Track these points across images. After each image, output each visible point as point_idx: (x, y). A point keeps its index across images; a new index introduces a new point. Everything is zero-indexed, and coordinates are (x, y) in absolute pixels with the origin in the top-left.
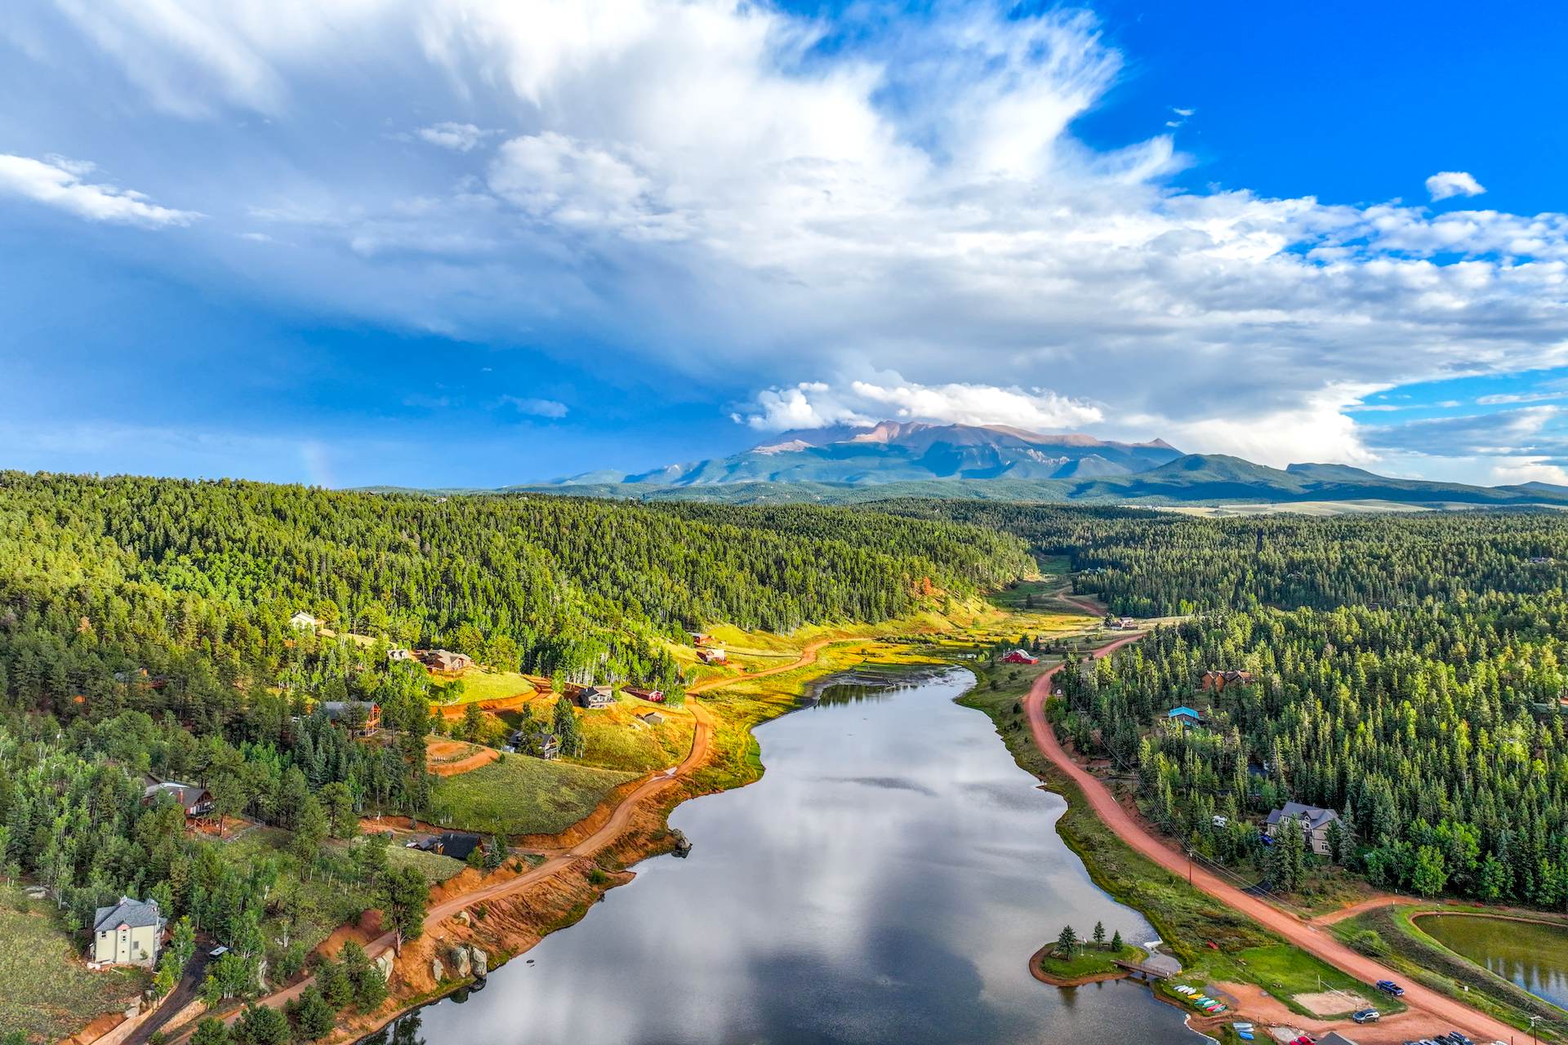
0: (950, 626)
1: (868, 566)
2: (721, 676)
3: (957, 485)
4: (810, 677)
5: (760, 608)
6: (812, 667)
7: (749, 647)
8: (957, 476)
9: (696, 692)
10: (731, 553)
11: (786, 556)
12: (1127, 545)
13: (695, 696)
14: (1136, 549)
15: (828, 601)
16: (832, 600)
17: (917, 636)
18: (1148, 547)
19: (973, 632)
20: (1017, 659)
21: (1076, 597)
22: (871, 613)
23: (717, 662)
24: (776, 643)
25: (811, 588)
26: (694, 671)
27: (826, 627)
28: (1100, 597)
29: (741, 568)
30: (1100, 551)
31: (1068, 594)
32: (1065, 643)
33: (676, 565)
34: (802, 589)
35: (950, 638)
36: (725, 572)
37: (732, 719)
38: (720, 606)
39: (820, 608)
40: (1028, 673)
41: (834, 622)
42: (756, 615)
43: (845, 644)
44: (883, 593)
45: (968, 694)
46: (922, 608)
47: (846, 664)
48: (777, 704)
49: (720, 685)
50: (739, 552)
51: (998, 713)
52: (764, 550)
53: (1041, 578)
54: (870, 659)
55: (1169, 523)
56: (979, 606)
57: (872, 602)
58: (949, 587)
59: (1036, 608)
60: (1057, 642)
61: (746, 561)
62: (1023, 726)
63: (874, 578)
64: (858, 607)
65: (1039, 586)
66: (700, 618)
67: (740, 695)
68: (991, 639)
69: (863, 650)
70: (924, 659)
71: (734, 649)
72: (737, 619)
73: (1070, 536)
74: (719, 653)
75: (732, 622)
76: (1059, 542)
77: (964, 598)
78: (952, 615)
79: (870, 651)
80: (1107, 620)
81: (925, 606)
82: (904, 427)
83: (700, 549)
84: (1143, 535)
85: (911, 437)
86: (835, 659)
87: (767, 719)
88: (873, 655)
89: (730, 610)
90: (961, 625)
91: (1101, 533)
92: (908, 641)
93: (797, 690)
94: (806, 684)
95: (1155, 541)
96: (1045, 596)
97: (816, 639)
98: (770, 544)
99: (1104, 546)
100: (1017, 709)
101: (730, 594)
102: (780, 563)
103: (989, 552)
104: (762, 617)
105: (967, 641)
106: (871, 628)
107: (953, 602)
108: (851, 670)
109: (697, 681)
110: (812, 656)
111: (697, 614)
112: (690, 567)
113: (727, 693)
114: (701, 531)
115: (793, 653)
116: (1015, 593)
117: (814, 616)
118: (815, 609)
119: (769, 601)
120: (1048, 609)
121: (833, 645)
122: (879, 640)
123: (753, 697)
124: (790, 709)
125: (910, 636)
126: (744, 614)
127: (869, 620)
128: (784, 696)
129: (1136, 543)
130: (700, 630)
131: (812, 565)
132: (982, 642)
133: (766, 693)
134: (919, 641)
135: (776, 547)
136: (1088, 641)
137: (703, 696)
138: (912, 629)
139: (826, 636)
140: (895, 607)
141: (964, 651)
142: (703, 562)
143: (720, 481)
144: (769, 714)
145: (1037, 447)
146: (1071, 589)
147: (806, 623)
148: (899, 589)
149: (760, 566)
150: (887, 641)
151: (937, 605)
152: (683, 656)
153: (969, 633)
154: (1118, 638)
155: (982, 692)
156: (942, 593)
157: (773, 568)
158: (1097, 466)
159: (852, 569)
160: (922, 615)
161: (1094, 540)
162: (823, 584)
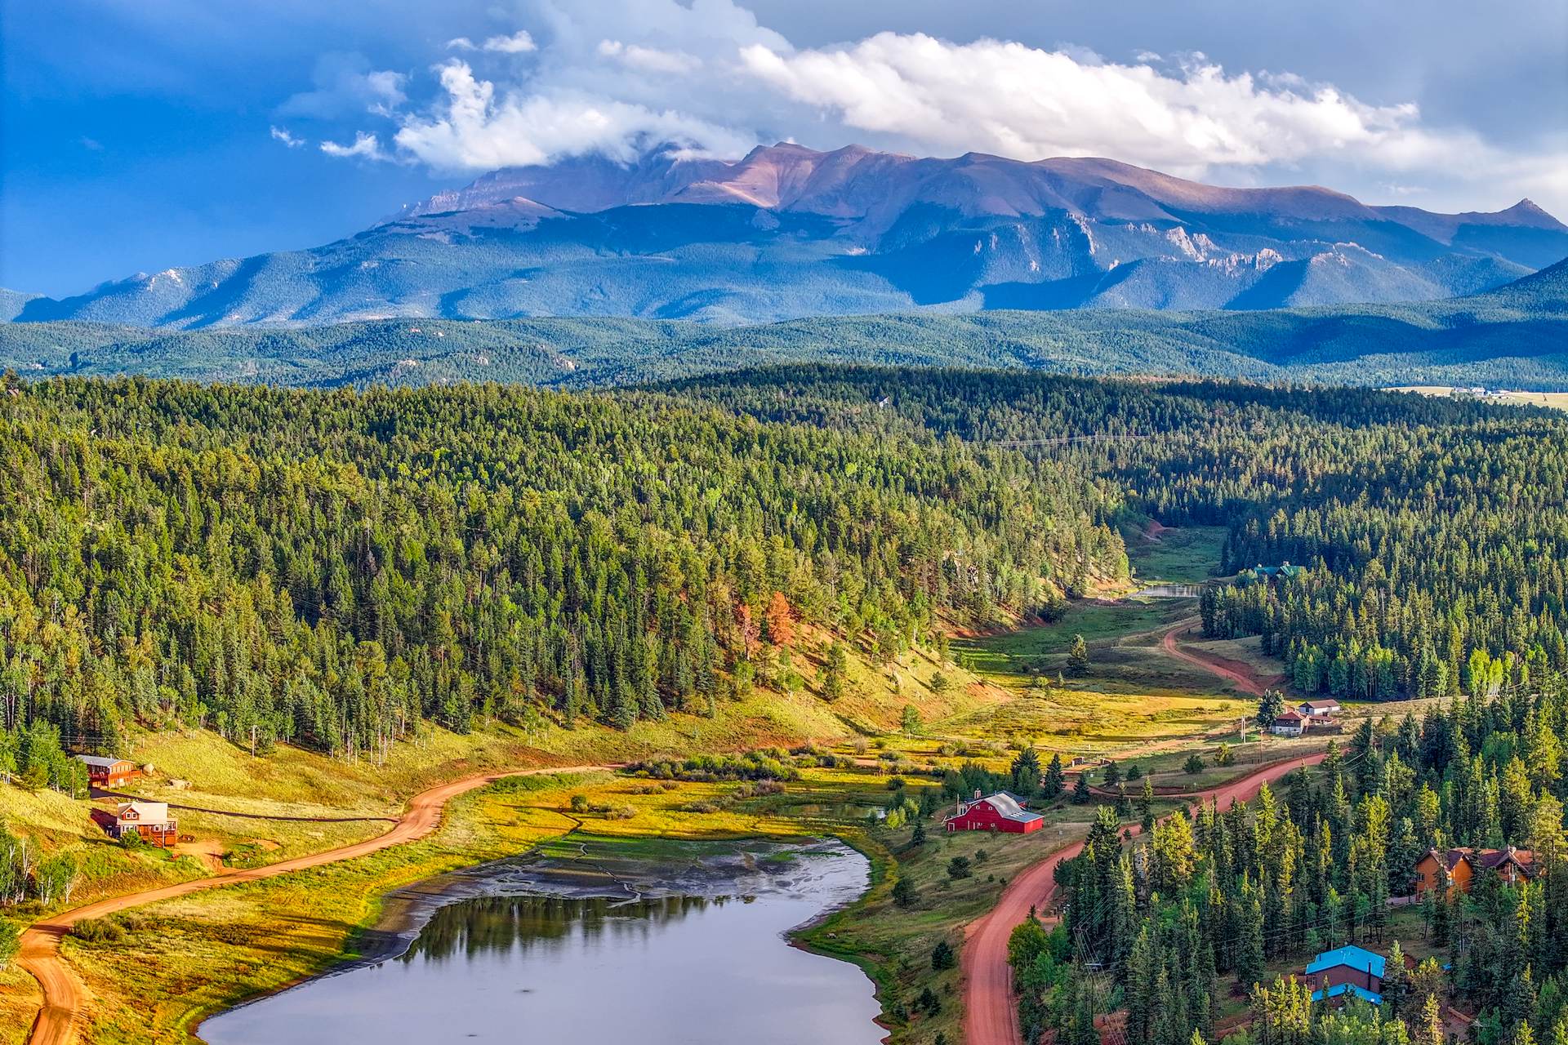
0: (838, 730)
1: (614, 564)
2: (152, 877)
3: (967, 326)
4: (408, 876)
5: (291, 690)
6: (418, 849)
7: (254, 794)
8: (972, 304)
9: (68, 922)
10: (223, 530)
11: (381, 539)
12: (1376, 499)
13: (61, 932)
14: (1396, 510)
15: (495, 662)
16: (507, 662)
17: (739, 759)
18: (1430, 506)
19: (900, 744)
20: (988, 820)
21: (1206, 645)
22: (615, 695)
23: (151, 837)
24: (332, 783)
25: (447, 628)
26: (67, 865)
27: (485, 738)
28: (1266, 644)
29: (251, 571)
30: (1300, 518)
31: (1188, 636)
32: (1134, 774)
33: (55, 563)
34: (421, 629)
35: (830, 763)
36: (197, 585)
37: (150, 997)
38: (177, 682)
39: (467, 682)
40: (1004, 859)
41: (510, 721)
42: (279, 705)
43: (529, 784)
44: (652, 641)
45: (833, 918)
46: (761, 681)
47: (520, 837)
48: (292, 953)
49: (142, 901)
50: (249, 527)
51: (893, 968)
52: (320, 520)
53: (1133, 593)
54: (593, 825)
55: (1499, 437)
56: (927, 672)
57: (620, 666)
58: (848, 622)
59: (1094, 675)
60: (1111, 772)
61: (265, 551)
62: (945, 1003)
63: (631, 595)
64: (581, 680)
65: (1124, 615)
66: (113, 713)
67: (194, 929)
68: (943, 763)
69: (576, 800)
70: (737, 823)
71: (206, 799)
72: (223, 717)
73: (1236, 474)
74: (154, 814)
75: (211, 724)
76: (1203, 492)
77: (887, 651)
78: (847, 698)
79: (596, 802)
80: (1265, 708)
81: (772, 673)
82: (826, 161)
83: (132, 520)
84: (1422, 472)
85: (846, 192)
86: (492, 824)
87: (253, 994)
88: (603, 812)
89: (205, 691)
90: (873, 725)
91: (1318, 467)
92: (712, 773)
93: (361, 911)
94: (391, 898)
95: (1450, 489)
96: (1124, 643)
97: (452, 770)
98: (338, 505)
99: (1314, 501)
100: (943, 957)
101: (210, 648)
102: (362, 557)
103: (991, 521)
104: (299, 711)
105: (875, 770)
106: (614, 738)
107: (853, 663)
108: (533, 856)
109: (78, 891)
110: (430, 816)
111: (105, 703)
112: (98, 573)
113: (156, 924)
114: (144, 467)
115: (377, 809)
116: (1051, 634)
117: (451, 707)
118: (454, 685)
119: (322, 665)
120: (1127, 677)
121: (497, 786)
122: (631, 770)
123: (230, 934)
124: (325, 966)
125: (718, 759)
126: (245, 703)
127: (610, 717)
128: (319, 931)
129: (1400, 492)
130: (112, 750)
131: (454, 562)
132: (916, 773)
133: (269, 923)
134: (742, 773)
135: (355, 511)
136: (1194, 766)
137: (82, 935)
138: (731, 740)
139: (483, 762)
140: (685, 678)
141: (858, 799)
142: (136, 558)
143: (294, 317)
144: (264, 978)
145: (1196, 219)
146: (1196, 622)
147: (423, 726)
148: (700, 628)
149: (305, 566)
150: (654, 773)
151: (810, 671)
152: (48, 823)
153: (891, 747)
154: (1277, 758)
155: (871, 912)
156: (825, 637)
157: (341, 571)
158: (1355, 275)
159: (568, 572)
160: (760, 701)
161: (1298, 485)
162: (485, 617)
